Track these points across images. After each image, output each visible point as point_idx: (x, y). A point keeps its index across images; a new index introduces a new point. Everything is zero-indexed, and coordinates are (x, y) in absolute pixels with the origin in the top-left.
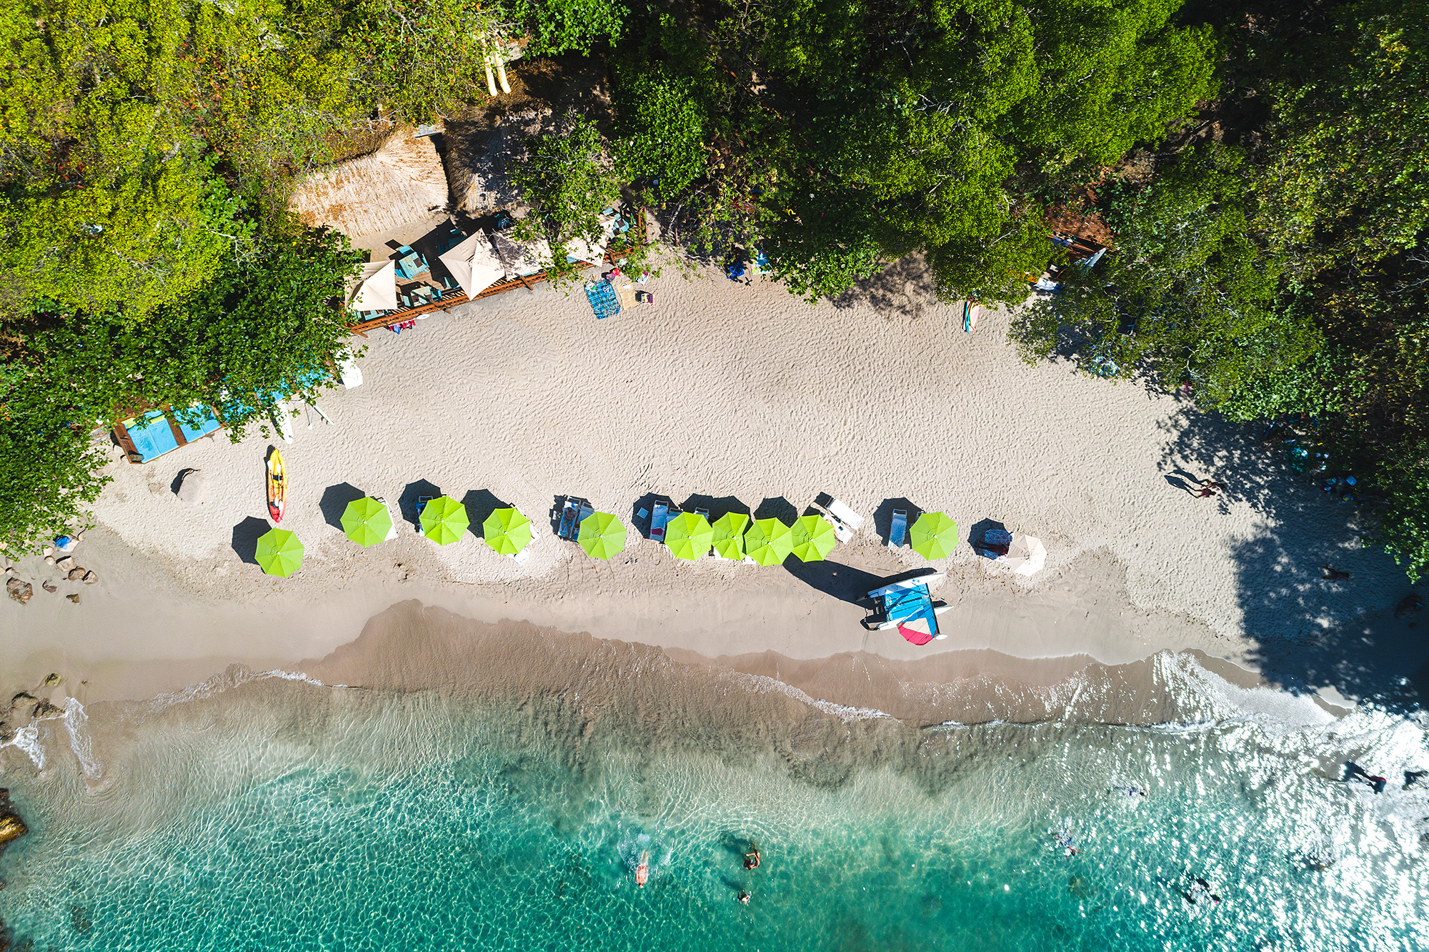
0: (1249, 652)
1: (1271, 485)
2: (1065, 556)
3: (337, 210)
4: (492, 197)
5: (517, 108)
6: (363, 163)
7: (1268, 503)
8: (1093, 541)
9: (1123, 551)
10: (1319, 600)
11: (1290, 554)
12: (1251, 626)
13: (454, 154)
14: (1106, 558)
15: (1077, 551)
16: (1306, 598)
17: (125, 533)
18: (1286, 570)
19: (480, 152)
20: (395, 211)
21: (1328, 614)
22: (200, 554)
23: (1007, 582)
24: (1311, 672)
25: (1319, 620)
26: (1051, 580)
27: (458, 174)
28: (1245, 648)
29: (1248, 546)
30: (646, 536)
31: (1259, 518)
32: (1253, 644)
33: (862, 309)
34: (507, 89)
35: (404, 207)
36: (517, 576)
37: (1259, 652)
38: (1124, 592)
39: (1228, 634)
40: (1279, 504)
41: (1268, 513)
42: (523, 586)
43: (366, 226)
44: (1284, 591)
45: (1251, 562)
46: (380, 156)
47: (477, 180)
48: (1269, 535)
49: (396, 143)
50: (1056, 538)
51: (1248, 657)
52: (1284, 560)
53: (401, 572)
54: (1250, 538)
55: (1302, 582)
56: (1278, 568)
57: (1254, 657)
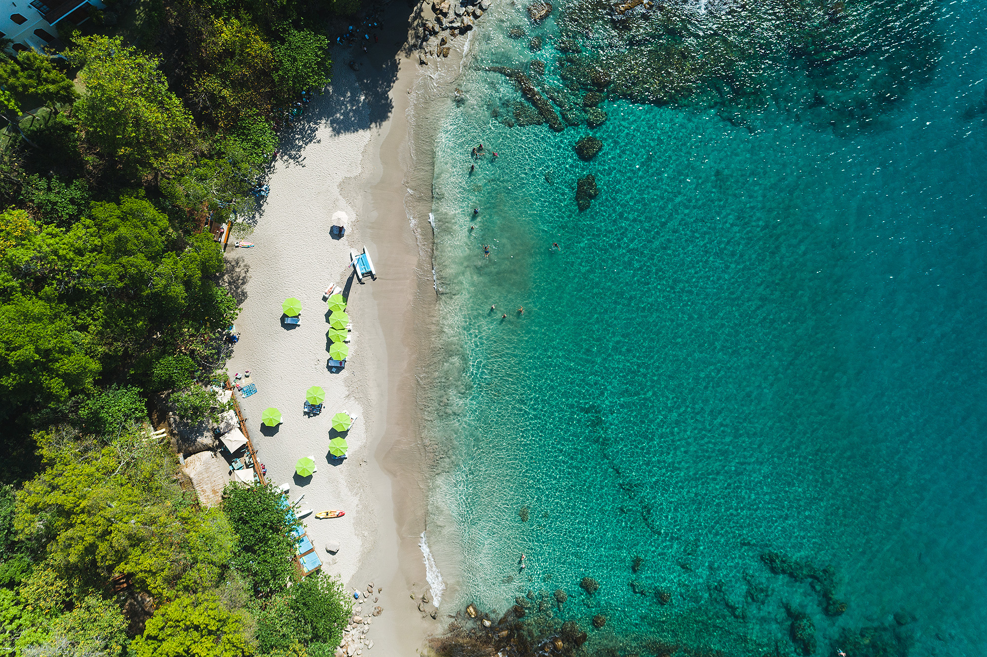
0: (376, 126)
1: (309, 122)
2: (342, 202)
3: (215, 492)
4: (206, 434)
5: (170, 425)
6: (195, 482)
7: (316, 123)
8: (336, 191)
9: (339, 179)
10: (354, 100)
11: (336, 113)
12: (365, 126)
13: (191, 449)
14: (342, 186)
15: (340, 197)
16: (353, 106)
17: (353, 572)
18: (342, 114)
19: (188, 439)
20: (214, 470)
21: (359, 97)
22: (360, 543)
23: (354, 224)
24: (383, 102)
25: (362, 100)
26: (352, 207)
27: (198, 447)
28: (374, 128)
29: (334, 130)
30: (344, 368)
31: (322, 126)
32: (373, 125)
33: (247, 288)
34: (164, 430)
35: (212, 467)
36: (362, 418)
37: (376, 123)
38: (355, 178)
39: (369, 136)
40: (316, 119)
41: (320, 123)
42: (366, 415)
43: (221, 482)
44: (351, 114)
45: (340, 128)
46: (191, 476)
47: (199, 440)
48: (329, 122)
49: (187, 471)
50: (335, 206)
52: (338, 115)
53: (364, 464)
54: (331, 129)
55: (346, 108)
56: (342, 117)
57: (378, 125)
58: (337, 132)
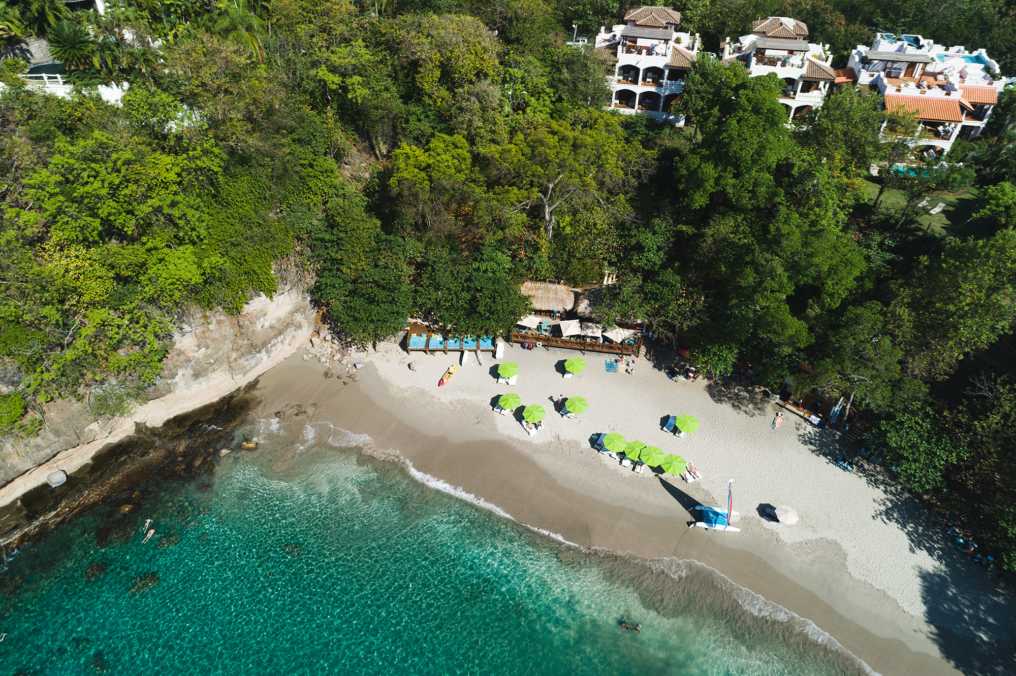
0: (931, 633)
1: (942, 550)
4: (589, 309)
7: (940, 558)
8: (828, 535)
9: (846, 546)
11: (957, 589)
14: (835, 546)
15: (818, 536)
16: (970, 617)
18: (955, 596)
19: (591, 296)
21: (986, 633)
23: (773, 533)
25: (980, 634)
26: (800, 543)
27: (579, 300)
29: (929, 575)
30: (592, 446)
31: (936, 563)
32: (933, 628)
37: (938, 636)
38: (844, 565)
39: (912, 613)
40: (947, 561)
41: (941, 563)
44: (955, 608)
45: (932, 583)
47: (587, 302)
48: (942, 574)
51: (930, 635)
52: (954, 591)
54: (931, 572)
55: (967, 607)
56: (950, 593)
57: (934, 637)
58: (925, 577)
